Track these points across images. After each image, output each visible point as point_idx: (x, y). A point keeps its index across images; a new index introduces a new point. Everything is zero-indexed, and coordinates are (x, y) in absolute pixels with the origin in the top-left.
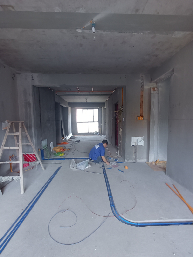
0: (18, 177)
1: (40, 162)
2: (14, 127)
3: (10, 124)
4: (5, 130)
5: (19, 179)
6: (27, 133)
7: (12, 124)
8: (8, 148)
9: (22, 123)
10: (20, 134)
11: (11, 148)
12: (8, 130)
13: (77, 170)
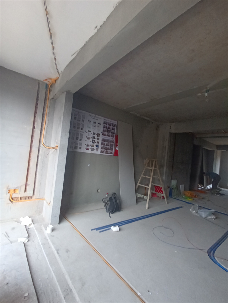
0: (146, 197)
1: (164, 195)
2: (150, 163)
3: (148, 161)
4: (146, 164)
5: (147, 198)
6: (158, 169)
7: (150, 161)
8: (145, 176)
9: (156, 161)
10: (153, 168)
11: (146, 177)
12: (147, 165)
13: (196, 215)
